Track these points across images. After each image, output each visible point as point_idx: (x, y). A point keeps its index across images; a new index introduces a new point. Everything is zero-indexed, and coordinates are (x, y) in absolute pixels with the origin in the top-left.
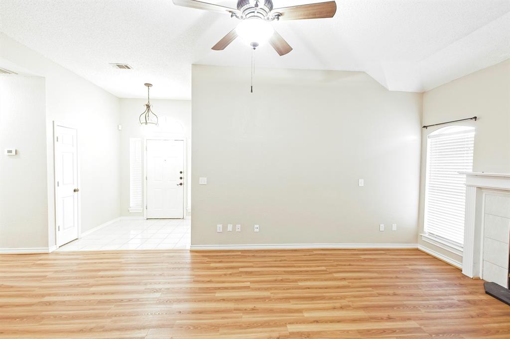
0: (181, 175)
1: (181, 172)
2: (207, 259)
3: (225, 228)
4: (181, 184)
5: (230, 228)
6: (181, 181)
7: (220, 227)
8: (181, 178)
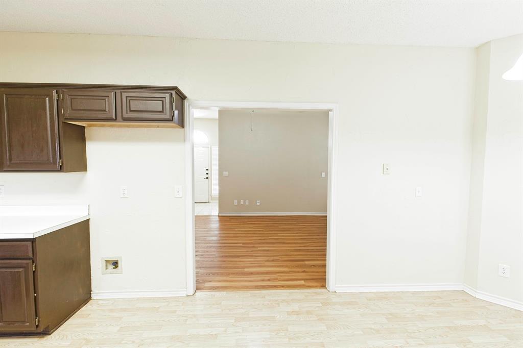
0: (207, 172)
1: (207, 170)
2: (228, 219)
3: (239, 202)
4: (207, 178)
5: (242, 202)
6: (207, 176)
7: (236, 202)
8: (207, 174)
